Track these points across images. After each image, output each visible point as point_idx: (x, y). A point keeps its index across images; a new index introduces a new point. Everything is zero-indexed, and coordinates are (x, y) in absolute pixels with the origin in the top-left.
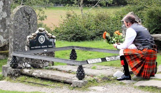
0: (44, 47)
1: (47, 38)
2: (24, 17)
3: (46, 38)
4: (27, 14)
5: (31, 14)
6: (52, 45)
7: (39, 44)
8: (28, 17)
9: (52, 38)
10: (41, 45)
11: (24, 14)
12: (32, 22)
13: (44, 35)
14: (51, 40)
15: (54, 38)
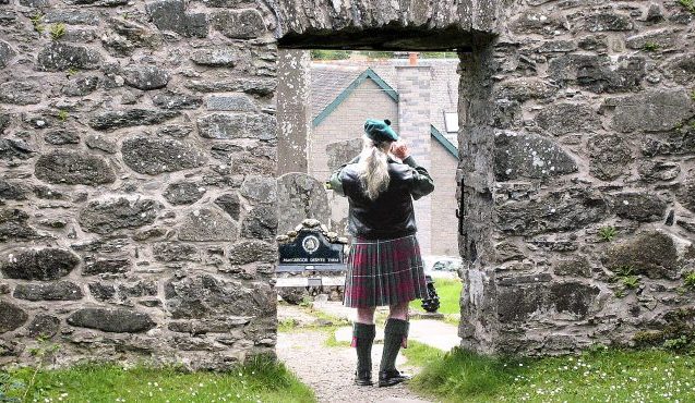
0: (317, 260)
1: (325, 242)
2: (292, 196)
3: (321, 242)
4: (301, 190)
5: (311, 191)
6: (337, 257)
7: (304, 254)
8: (304, 196)
9: (337, 242)
10: (309, 257)
11: (294, 190)
12: (315, 208)
13: (317, 235)
14: (335, 247)
15: (343, 244)
